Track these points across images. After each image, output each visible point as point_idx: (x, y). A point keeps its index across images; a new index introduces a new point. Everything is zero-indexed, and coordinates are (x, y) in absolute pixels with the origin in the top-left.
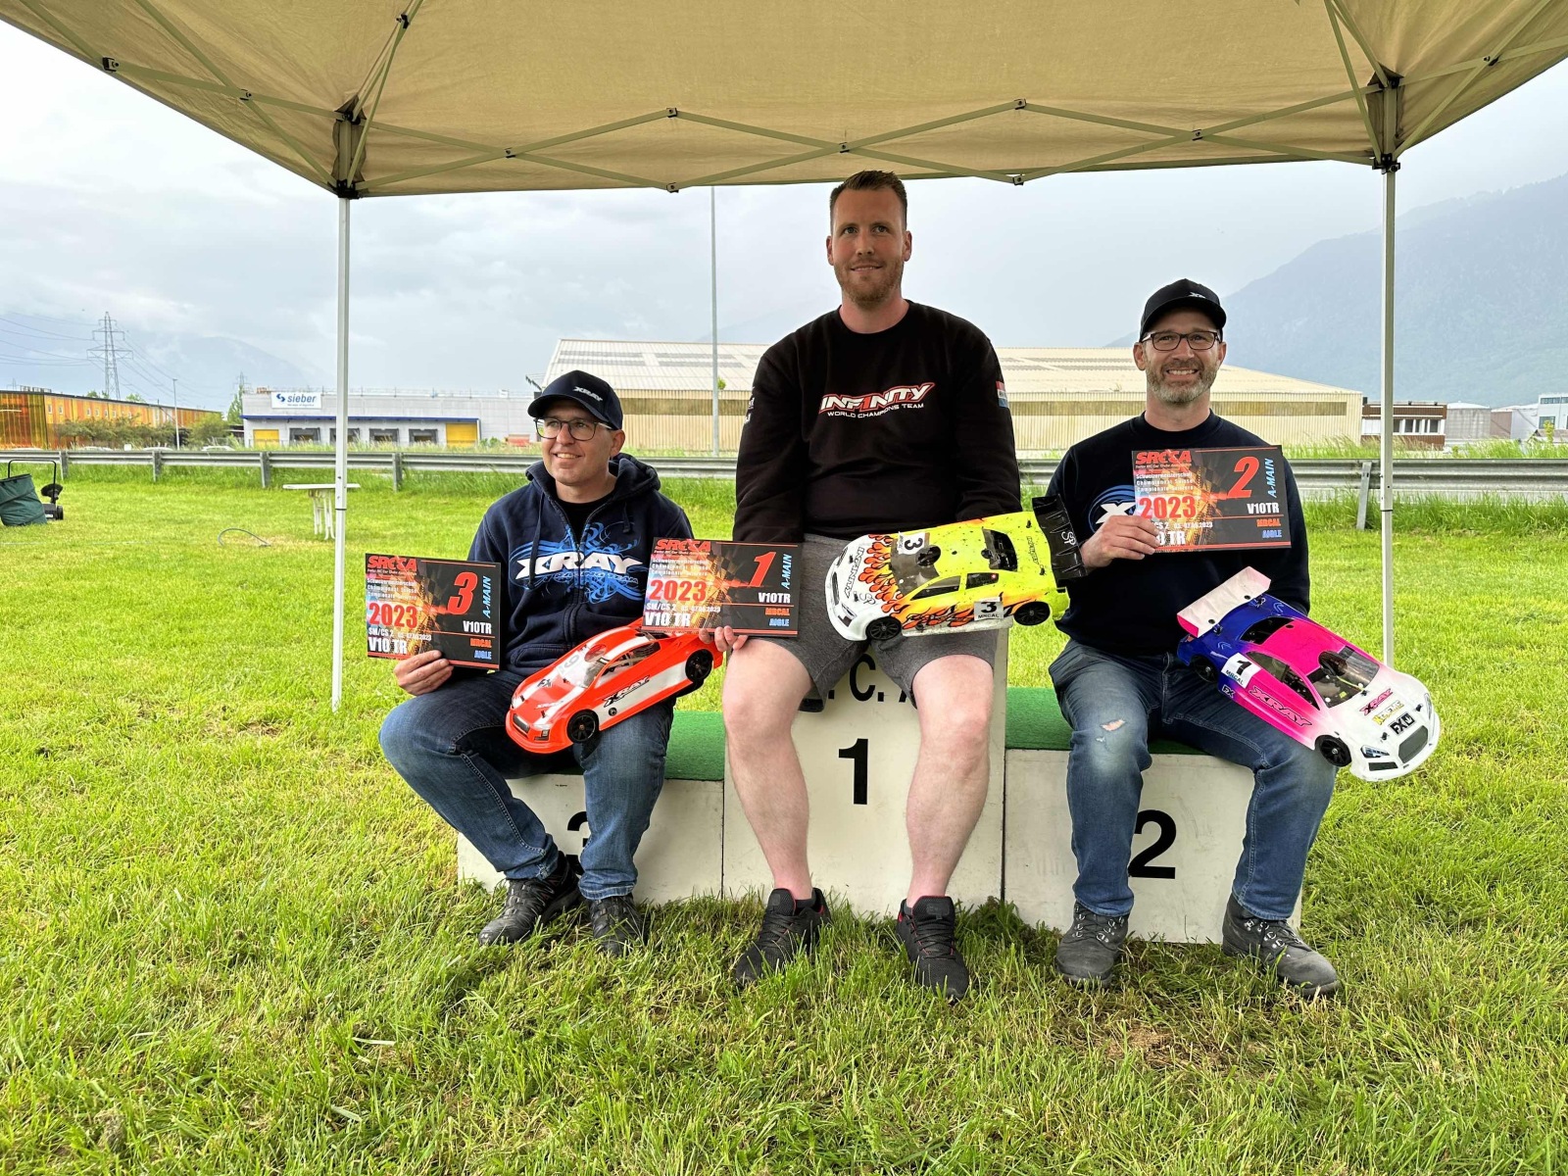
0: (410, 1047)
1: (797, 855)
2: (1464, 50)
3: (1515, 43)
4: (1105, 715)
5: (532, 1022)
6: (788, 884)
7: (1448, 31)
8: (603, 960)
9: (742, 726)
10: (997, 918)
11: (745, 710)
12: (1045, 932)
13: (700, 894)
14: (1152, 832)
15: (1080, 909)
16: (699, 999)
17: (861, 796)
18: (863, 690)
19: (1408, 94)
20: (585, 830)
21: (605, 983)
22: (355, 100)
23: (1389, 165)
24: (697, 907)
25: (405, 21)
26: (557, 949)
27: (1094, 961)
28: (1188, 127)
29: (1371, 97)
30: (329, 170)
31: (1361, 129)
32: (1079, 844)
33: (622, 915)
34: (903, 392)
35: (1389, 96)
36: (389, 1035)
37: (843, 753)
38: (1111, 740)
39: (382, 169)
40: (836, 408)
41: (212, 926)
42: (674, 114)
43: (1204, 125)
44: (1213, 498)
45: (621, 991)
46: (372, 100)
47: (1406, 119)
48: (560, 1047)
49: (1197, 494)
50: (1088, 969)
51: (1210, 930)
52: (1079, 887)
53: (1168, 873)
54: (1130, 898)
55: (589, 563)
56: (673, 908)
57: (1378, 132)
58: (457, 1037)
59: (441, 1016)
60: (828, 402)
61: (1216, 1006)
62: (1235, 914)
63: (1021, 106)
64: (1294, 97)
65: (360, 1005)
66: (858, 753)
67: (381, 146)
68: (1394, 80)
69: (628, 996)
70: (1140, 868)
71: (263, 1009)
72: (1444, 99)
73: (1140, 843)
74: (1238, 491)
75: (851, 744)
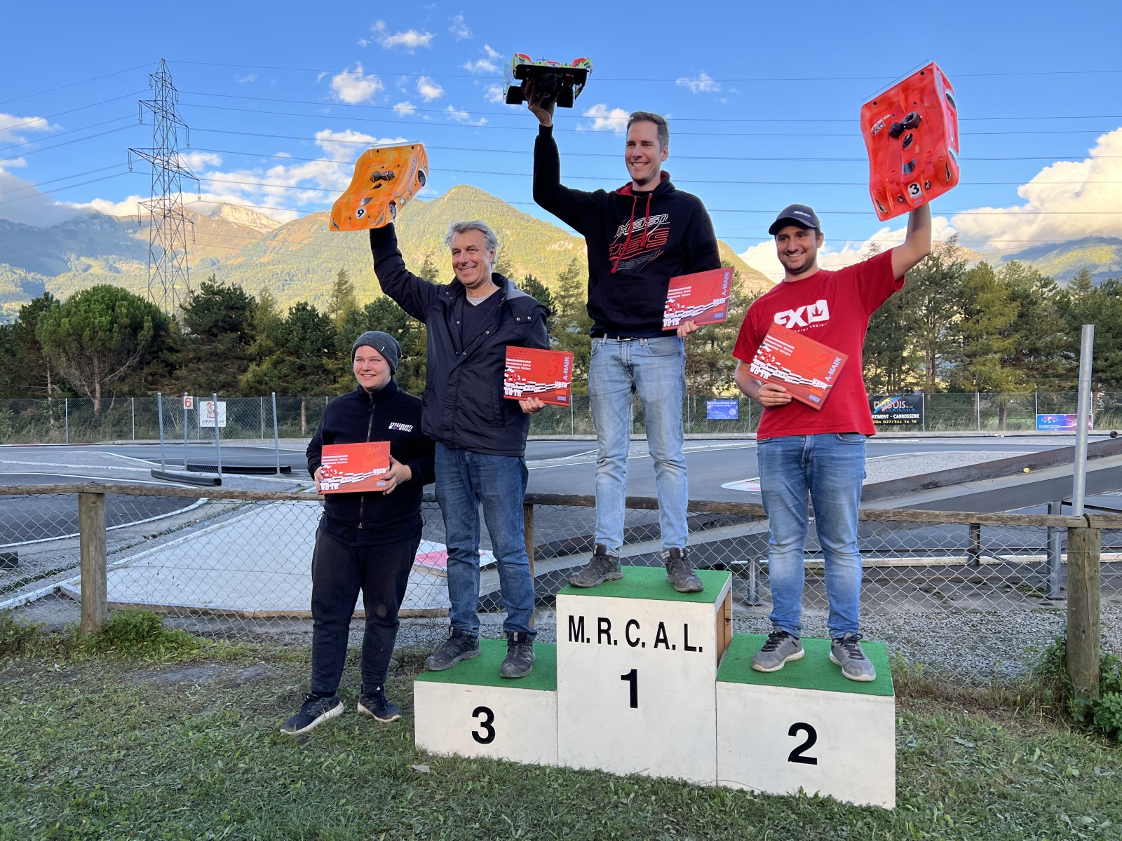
14: (803, 736)
17: (634, 703)
18: (633, 640)
37: (623, 678)
53: (813, 761)
66: (632, 678)
70: (796, 757)
75: (628, 672)
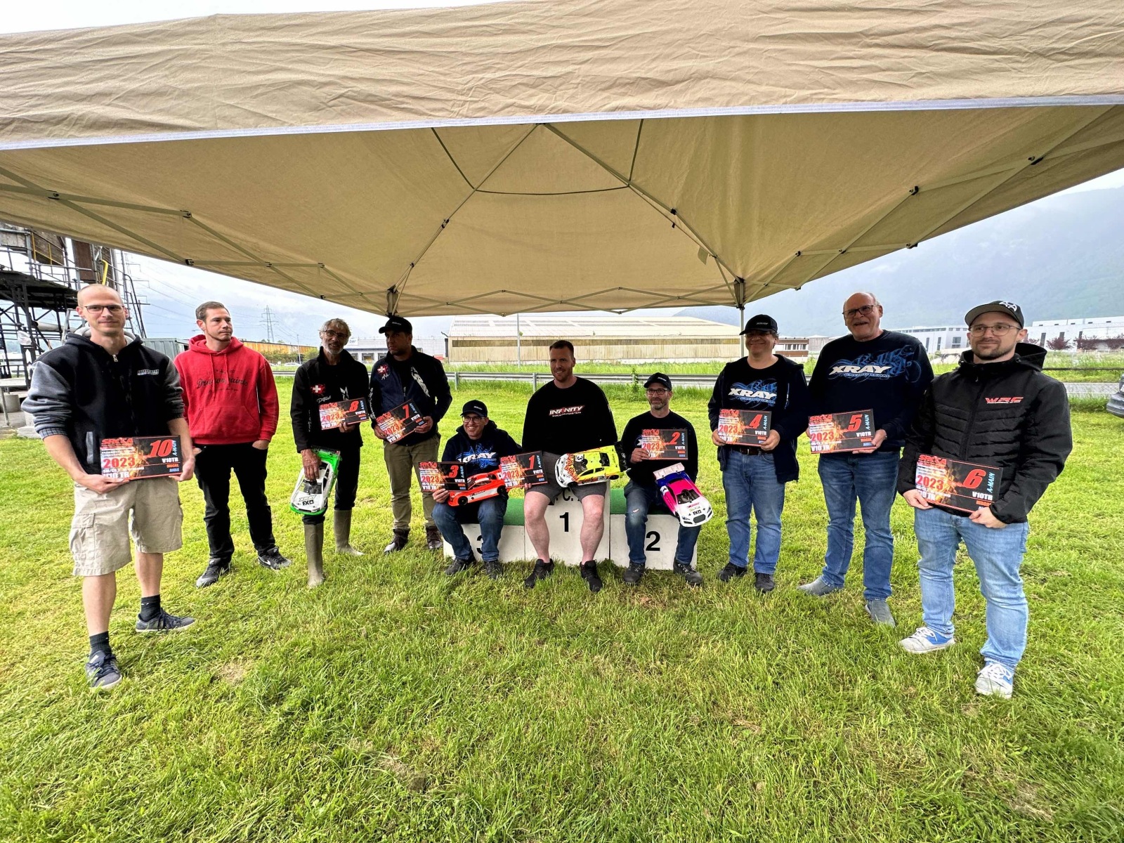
0: (438, 609)
1: (545, 550)
2: (759, 278)
3: (772, 282)
4: (634, 508)
5: (471, 600)
6: (543, 558)
7: (755, 272)
8: (490, 581)
9: (530, 517)
10: (608, 564)
11: (531, 512)
12: (622, 568)
13: (518, 560)
14: (653, 537)
15: (631, 562)
16: (518, 592)
17: (567, 529)
18: (567, 497)
19: (746, 285)
20: (482, 541)
21: (491, 588)
22: (394, 286)
23: (741, 307)
24: (517, 564)
25: (413, 265)
26: (476, 578)
27: (633, 578)
28: (676, 295)
29: (735, 285)
30: (386, 310)
31: (729, 295)
32: (629, 543)
33: (496, 568)
34: (575, 408)
35: (741, 285)
36: (432, 605)
37: (561, 517)
38: (635, 515)
39: (404, 308)
40: (555, 414)
41: (374, 573)
42: (503, 291)
43: (682, 294)
44: (665, 444)
45: (496, 590)
46: (402, 285)
47: (746, 293)
48: (481, 608)
49: (660, 443)
50: (631, 580)
51: (669, 566)
52: (630, 555)
53: (658, 549)
54: (645, 558)
55: (479, 456)
56: (510, 564)
57: (738, 296)
58: (451, 605)
59: (445, 599)
60: (552, 412)
61: (666, 590)
62: (676, 563)
63: (620, 288)
64: (712, 285)
65: (422, 596)
66: (566, 516)
67: (403, 300)
68: (742, 280)
69: (499, 591)
70: (649, 548)
71: (395, 598)
72: (756, 290)
73: (648, 542)
74: (673, 442)
75: (563, 514)
